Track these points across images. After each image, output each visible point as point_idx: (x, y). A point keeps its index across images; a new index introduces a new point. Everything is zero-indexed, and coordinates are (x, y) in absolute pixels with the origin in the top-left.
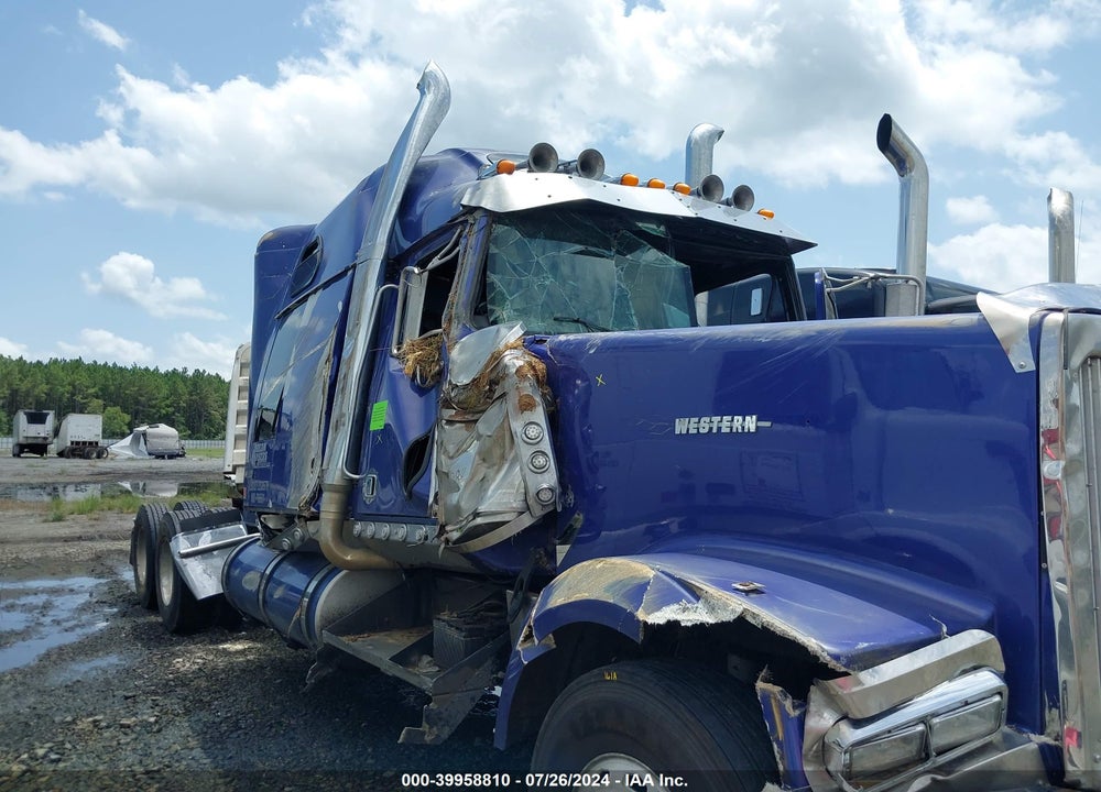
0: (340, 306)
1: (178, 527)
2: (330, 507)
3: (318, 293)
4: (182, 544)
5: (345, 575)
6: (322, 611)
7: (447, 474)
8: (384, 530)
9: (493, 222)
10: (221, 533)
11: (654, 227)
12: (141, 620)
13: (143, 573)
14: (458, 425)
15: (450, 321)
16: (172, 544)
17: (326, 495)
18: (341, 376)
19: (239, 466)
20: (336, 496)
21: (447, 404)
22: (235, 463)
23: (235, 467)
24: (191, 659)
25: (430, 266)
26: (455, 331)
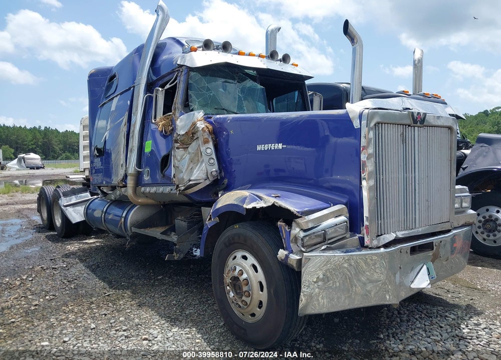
0: (129, 102)
1: (61, 195)
2: (130, 182)
3: (118, 97)
4: (64, 201)
5: (138, 207)
6: (130, 221)
7: (178, 167)
8: (153, 190)
9: (190, 71)
10: (80, 196)
11: (252, 71)
12: (47, 234)
13: (45, 215)
14: (181, 149)
15: (175, 110)
16: (60, 202)
17: (129, 178)
18: (131, 131)
19: (86, 168)
20: (133, 178)
21: (176, 142)
22: (85, 167)
23: (85, 169)
24: (73, 246)
25: (166, 88)
26: (177, 114)
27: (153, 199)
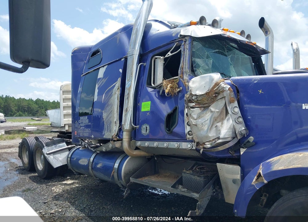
0: (121, 71)
1: (44, 145)
3: (106, 67)
4: (46, 150)
7: (196, 125)
9: (193, 41)
10: (59, 146)
12: (29, 175)
13: (26, 160)
14: (196, 108)
15: (183, 73)
16: (43, 150)
17: (125, 133)
18: (126, 94)
19: (66, 124)
20: (127, 133)
21: (190, 101)
22: (65, 123)
23: (65, 125)
24: (57, 188)
25: (166, 56)
26: (186, 77)
27: (145, 152)
